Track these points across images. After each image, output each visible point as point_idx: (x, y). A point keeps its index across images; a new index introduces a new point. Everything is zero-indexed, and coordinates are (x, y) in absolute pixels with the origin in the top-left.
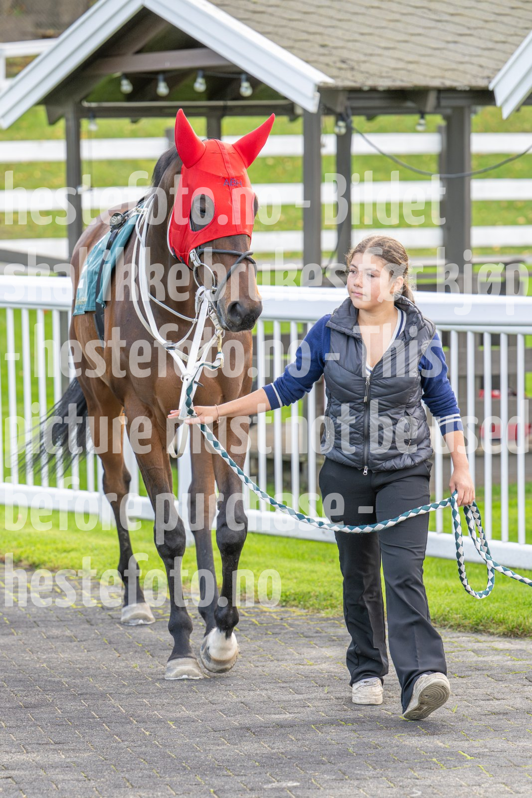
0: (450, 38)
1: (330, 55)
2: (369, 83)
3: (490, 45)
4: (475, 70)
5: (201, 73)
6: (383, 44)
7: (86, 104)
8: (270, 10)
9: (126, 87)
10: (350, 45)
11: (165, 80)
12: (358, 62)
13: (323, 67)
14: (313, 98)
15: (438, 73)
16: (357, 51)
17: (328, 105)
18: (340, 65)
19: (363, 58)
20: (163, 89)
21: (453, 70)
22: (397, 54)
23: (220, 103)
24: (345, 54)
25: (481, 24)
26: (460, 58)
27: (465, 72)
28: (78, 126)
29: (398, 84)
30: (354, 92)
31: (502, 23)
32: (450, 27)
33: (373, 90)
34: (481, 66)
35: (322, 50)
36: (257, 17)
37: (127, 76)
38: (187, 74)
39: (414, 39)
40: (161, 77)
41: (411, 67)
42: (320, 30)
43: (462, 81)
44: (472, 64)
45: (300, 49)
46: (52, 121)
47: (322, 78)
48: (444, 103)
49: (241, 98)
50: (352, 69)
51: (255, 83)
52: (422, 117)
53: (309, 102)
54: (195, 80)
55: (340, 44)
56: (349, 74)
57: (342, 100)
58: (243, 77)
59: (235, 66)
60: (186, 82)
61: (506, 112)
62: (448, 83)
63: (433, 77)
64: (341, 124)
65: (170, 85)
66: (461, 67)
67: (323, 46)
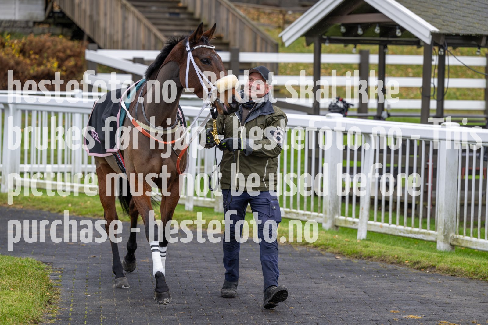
1: (438, 18)
2: (456, 32)
5: (378, 25)
6: (462, 15)
7: (324, 37)
9: (343, 30)
10: (447, 14)
11: (361, 27)
12: (450, 22)
13: (435, 24)
14: (429, 38)
16: (450, 17)
17: (436, 41)
18: (442, 23)
19: (453, 20)
20: (360, 32)
23: (386, 39)
28: (320, 47)
29: (469, 33)
30: (448, 36)
33: (457, 35)
35: (434, 16)
37: (343, 25)
38: (372, 25)
39: (476, 12)
40: (359, 26)
41: (475, 26)
42: (434, 7)
45: (424, 15)
46: (308, 44)
47: (433, 28)
49: (396, 37)
50: (448, 25)
51: (403, 30)
52: (479, 48)
53: (427, 39)
54: (375, 28)
55: (442, 13)
56: (446, 28)
57: (443, 39)
58: (397, 27)
59: (394, 22)
60: (371, 29)
63: (485, 31)
64: (442, 50)
67: (435, 14)
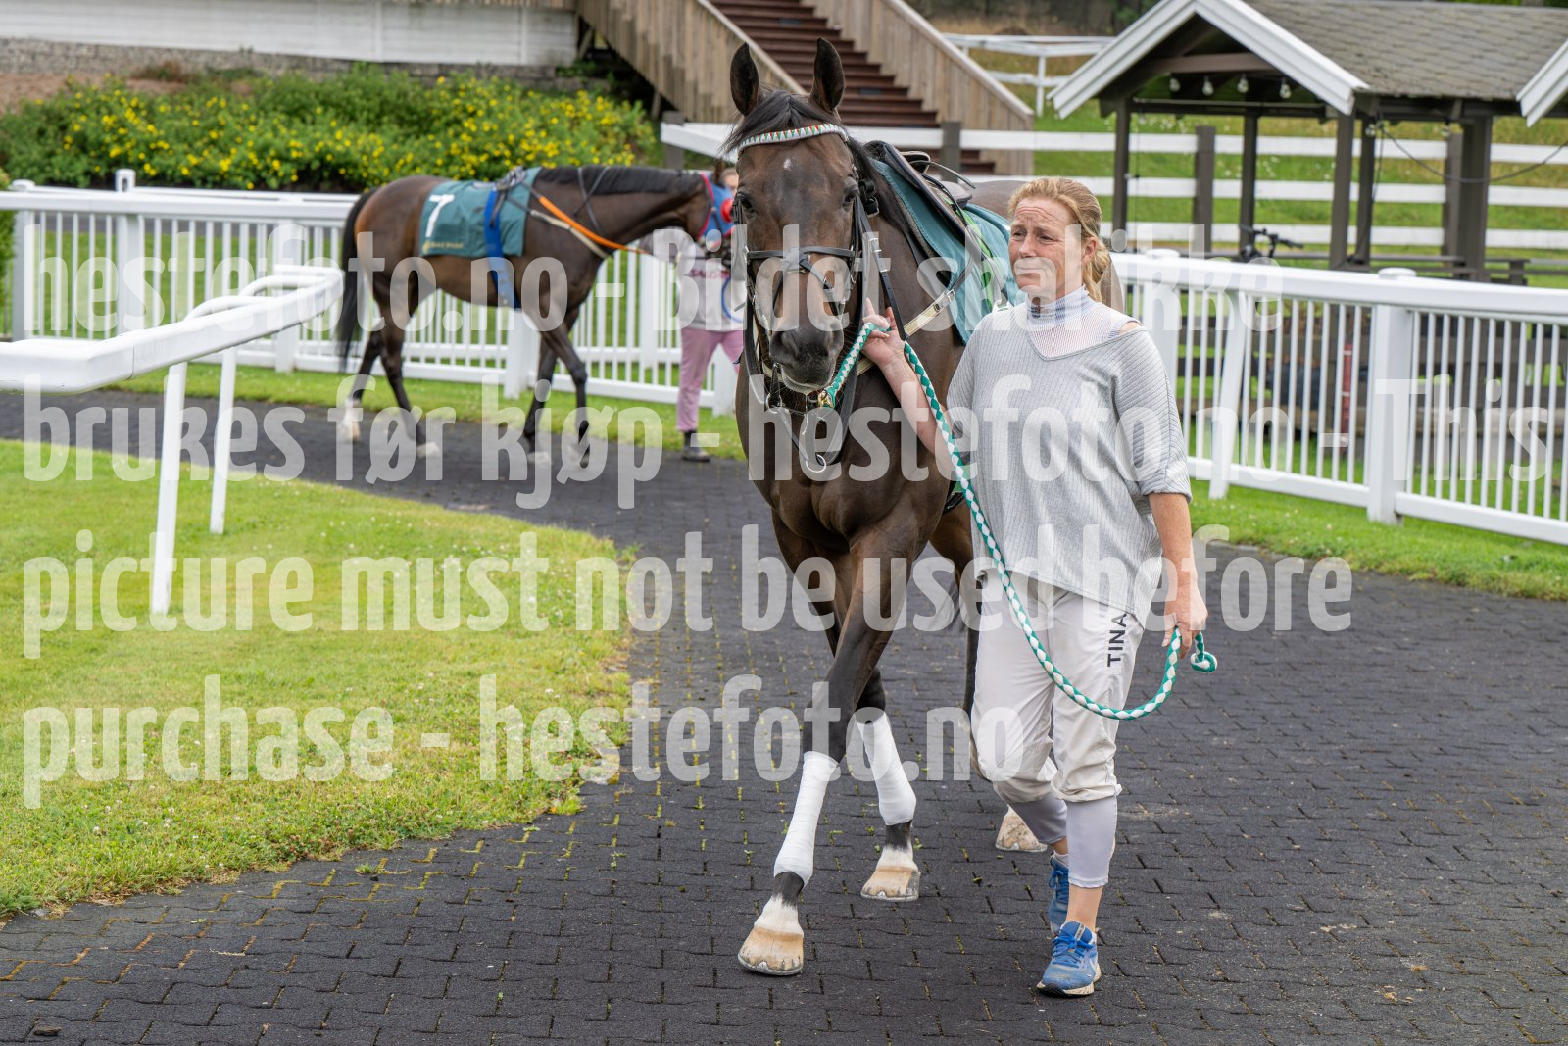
0: (1476, 53)
1: (1366, 63)
2: (1401, 90)
3: (1513, 61)
4: (1498, 83)
5: (1244, 75)
6: (1415, 56)
7: (1136, 100)
8: (1312, 21)
9: (1174, 85)
10: (1384, 55)
11: (1211, 81)
12: (1391, 71)
13: (1360, 75)
14: (1348, 102)
15: (1464, 84)
16: (1390, 62)
17: (1362, 110)
18: (1374, 73)
19: (1395, 67)
20: (1208, 89)
21: (1478, 82)
22: (1426, 65)
23: (1258, 104)
24: (1379, 63)
25: (1504, 41)
26: (1484, 72)
27: (1489, 85)
28: (1128, 120)
29: (1427, 92)
30: (1386, 99)
31: (1525, 41)
32: (1475, 43)
33: (1404, 98)
34: (1504, 80)
35: (1357, 59)
36: (1299, 27)
37: (1175, 76)
39: (1444, 52)
40: (1206, 78)
41: (1439, 77)
42: (1357, 40)
43: (1486, 93)
44: (1495, 77)
45: (1339, 58)
46: (1105, 114)
47: (1356, 83)
48: (1468, 112)
49: (1280, 99)
50: (1386, 77)
51: (1294, 85)
52: (1446, 124)
53: (1344, 105)
54: (1238, 82)
55: (1375, 54)
56: (1381, 82)
57: (1375, 104)
58: (1284, 81)
59: (1277, 70)
60: (1230, 83)
61: (1530, 122)
62: (1473, 94)
63: (1459, 88)
64: (1369, 127)
65: (1216, 86)
66: (1485, 80)
67: (1360, 55)
